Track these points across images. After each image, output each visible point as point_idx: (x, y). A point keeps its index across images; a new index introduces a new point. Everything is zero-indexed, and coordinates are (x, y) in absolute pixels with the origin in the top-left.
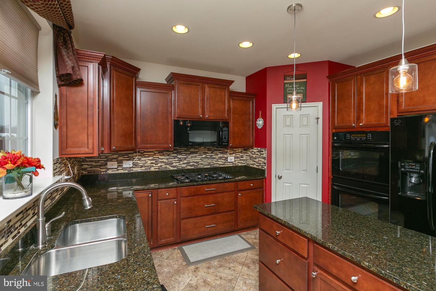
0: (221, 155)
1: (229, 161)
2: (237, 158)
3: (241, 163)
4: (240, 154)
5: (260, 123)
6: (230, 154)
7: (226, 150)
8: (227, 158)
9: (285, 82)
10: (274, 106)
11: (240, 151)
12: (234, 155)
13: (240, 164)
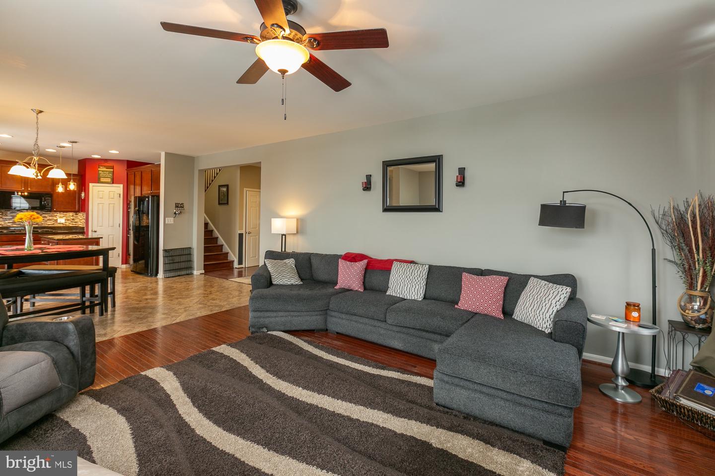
0: (51, 218)
1: (59, 222)
2: (68, 220)
3: (73, 224)
4: (72, 217)
5: (83, 195)
6: (60, 217)
7: (56, 214)
8: (57, 220)
9: (99, 169)
10: (91, 185)
11: (71, 215)
12: (65, 218)
13: (71, 225)
